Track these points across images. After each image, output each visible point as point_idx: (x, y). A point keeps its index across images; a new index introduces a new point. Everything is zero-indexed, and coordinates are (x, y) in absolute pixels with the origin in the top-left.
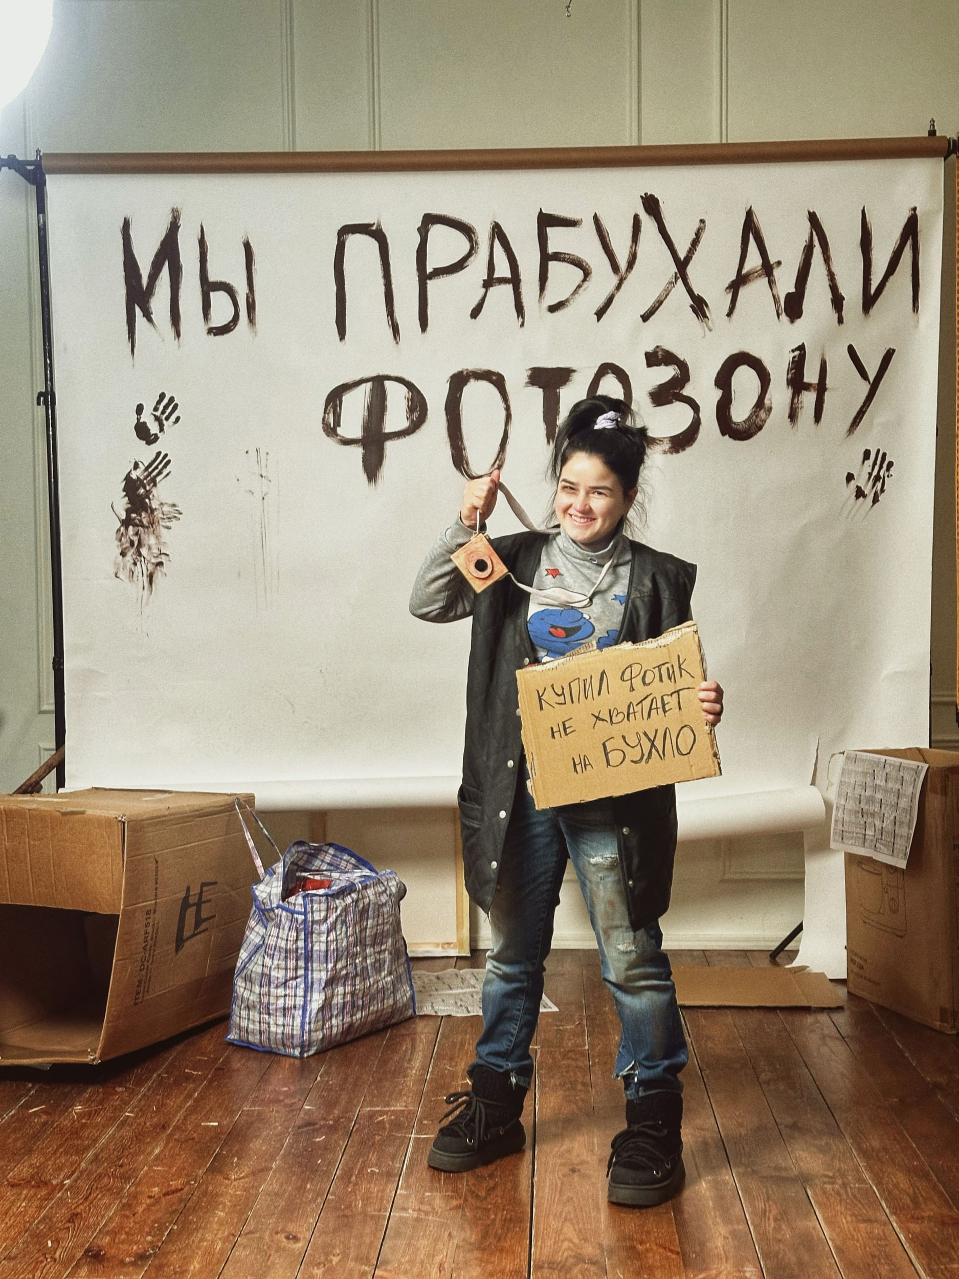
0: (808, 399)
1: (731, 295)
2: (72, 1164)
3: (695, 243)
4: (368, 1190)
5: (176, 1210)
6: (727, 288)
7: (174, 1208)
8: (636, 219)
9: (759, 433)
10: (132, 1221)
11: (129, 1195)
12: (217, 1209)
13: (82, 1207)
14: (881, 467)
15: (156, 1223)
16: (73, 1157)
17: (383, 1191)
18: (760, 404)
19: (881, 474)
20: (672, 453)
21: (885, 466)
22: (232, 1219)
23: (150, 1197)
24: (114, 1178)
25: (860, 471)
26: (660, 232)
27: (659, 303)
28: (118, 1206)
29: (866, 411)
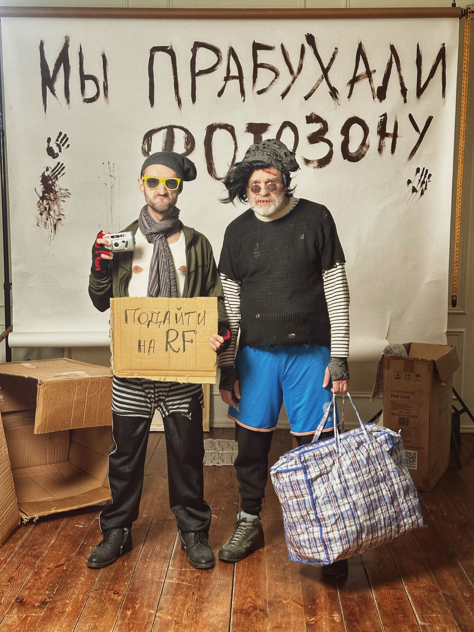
0: (388, 141)
1: (350, 86)
2: (11, 548)
3: (332, 60)
4: (155, 567)
5: (61, 577)
6: (348, 83)
7: (60, 575)
8: (303, 46)
9: (363, 158)
10: (39, 582)
11: (38, 567)
12: (80, 576)
13: (15, 573)
14: (425, 177)
15: (51, 583)
16: (12, 544)
17: (162, 567)
18: (363, 144)
19: (425, 180)
20: (318, 168)
21: (427, 176)
22: (88, 582)
23: (48, 568)
24: (31, 557)
25: (415, 179)
26: (315, 54)
27: (314, 90)
28: (33, 573)
29: (418, 148)
